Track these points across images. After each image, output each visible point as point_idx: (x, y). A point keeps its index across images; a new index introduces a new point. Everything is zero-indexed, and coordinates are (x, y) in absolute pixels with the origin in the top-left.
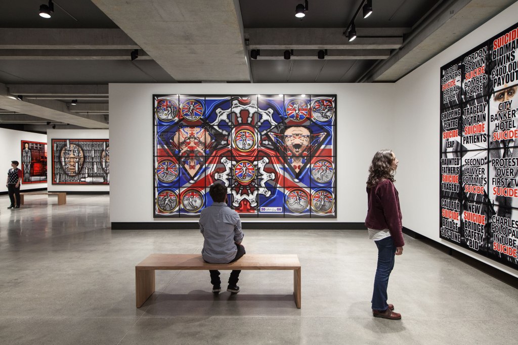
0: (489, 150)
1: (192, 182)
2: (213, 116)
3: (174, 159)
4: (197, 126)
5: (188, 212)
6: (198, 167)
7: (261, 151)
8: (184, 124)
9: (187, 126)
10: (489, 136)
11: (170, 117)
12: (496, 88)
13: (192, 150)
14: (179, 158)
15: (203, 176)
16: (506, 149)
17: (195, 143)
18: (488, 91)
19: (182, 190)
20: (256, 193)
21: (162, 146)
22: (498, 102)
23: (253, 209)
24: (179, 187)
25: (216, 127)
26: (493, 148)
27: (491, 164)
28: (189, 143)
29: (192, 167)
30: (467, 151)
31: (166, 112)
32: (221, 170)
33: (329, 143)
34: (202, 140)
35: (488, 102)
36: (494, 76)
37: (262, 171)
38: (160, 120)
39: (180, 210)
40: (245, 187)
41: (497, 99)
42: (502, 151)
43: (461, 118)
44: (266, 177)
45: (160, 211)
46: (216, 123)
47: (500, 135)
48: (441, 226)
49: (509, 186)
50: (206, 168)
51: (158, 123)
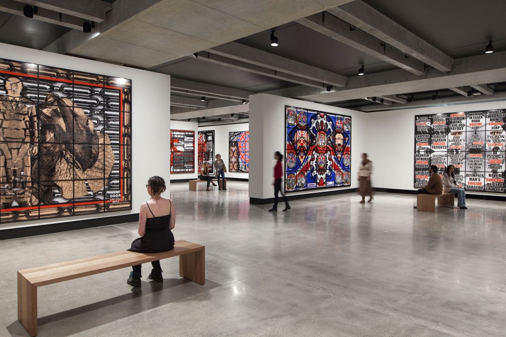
0: (448, 152)
1: (302, 167)
2: (310, 124)
3: (294, 152)
4: (304, 130)
5: (299, 188)
6: (304, 157)
7: (327, 147)
8: (299, 128)
9: (300, 129)
10: (448, 147)
11: (293, 123)
12: (452, 131)
13: (302, 146)
14: (296, 151)
15: (306, 163)
16: (457, 152)
17: (303, 141)
18: (447, 131)
19: (298, 172)
20: (325, 173)
21: (290, 143)
22: (453, 136)
23: (324, 183)
24: (296, 171)
25: (311, 131)
26: (450, 151)
27: (449, 157)
28: (301, 141)
29: (302, 157)
30: (434, 152)
31: (291, 119)
32: (312, 159)
33: (349, 144)
34: (306, 139)
35: (447, 134)
36: (451, 126)
37: (328, 160)
38: (289, 124)
39: (296, 187)
40: (321, 170)
41: (452, 134)
42: (455, 153)
43: (430, 139)
44: (329, 163)
45: (288, 189)
46: (311, 128)
47: (454, 147)
48: (415, 182)
49: (458, 164)
50: (308, 158)
51: (287, 126)
